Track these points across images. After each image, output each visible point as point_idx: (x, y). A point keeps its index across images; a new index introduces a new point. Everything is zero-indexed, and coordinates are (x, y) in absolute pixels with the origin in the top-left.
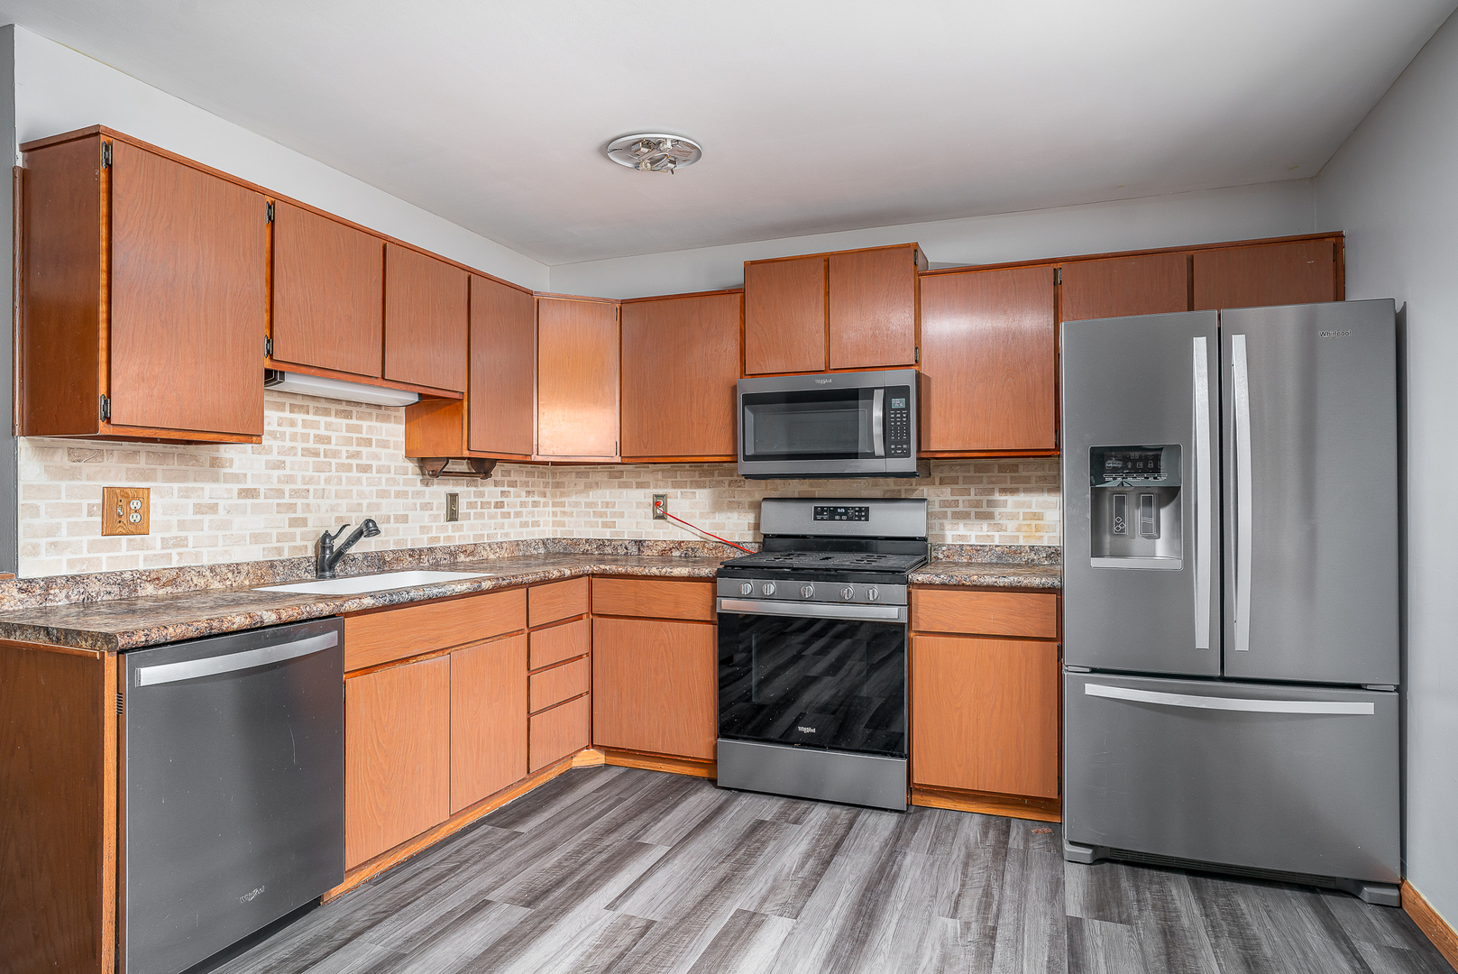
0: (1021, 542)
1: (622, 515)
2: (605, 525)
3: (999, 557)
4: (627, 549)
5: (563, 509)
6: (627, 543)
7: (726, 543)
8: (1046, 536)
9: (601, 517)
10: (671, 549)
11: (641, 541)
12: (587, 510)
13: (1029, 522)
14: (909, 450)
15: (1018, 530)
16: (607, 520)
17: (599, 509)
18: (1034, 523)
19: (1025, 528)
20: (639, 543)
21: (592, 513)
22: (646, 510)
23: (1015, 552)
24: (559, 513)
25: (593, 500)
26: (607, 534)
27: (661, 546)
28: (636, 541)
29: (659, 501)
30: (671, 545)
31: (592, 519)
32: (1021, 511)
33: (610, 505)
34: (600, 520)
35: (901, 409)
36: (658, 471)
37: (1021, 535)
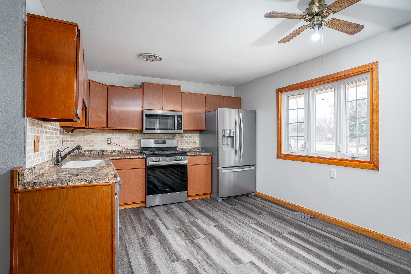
0: (193, 147)
1: (96, 143)
2: (90, 146)
3: (189, 150)
4: (98, 153)
5: (74, 142)
6: (99, 151)
7: (129, 150)
8: (197, 145)
9: (89, 144)
10: (113, 152)
11: (103, 150)
12: (83, 142)
13: (194, 143)
14: (181, 128)
15: (192, 145)
16: (91, 145)
17: (88, 142)
18: (195, 143)
19: (193, 144)
20: (103, 151)
21: (85, 143)
22: (104, 142)
23: (192, 149)
24: (73, 143)
25: (86, 139)
26: (91, 149)
27: (110, 152)
28: (102, 151)
29: (109, 139)
30: (113, 151)
31: (86, 145)
32: (193, 141)
33: (92, 141)
34: (88, 145)
35: (180, 120)
36: (108, 131)
37: (193, 146)
